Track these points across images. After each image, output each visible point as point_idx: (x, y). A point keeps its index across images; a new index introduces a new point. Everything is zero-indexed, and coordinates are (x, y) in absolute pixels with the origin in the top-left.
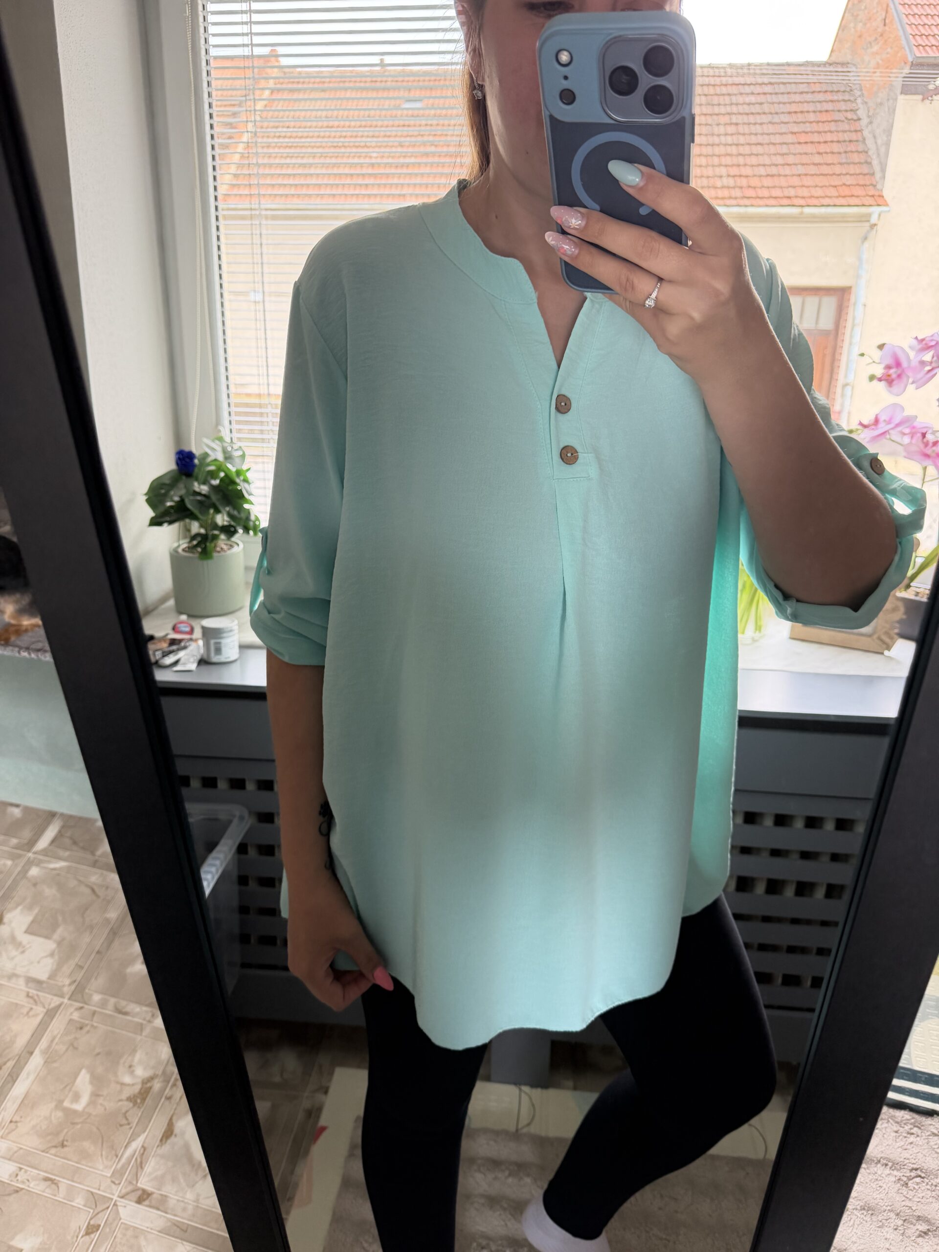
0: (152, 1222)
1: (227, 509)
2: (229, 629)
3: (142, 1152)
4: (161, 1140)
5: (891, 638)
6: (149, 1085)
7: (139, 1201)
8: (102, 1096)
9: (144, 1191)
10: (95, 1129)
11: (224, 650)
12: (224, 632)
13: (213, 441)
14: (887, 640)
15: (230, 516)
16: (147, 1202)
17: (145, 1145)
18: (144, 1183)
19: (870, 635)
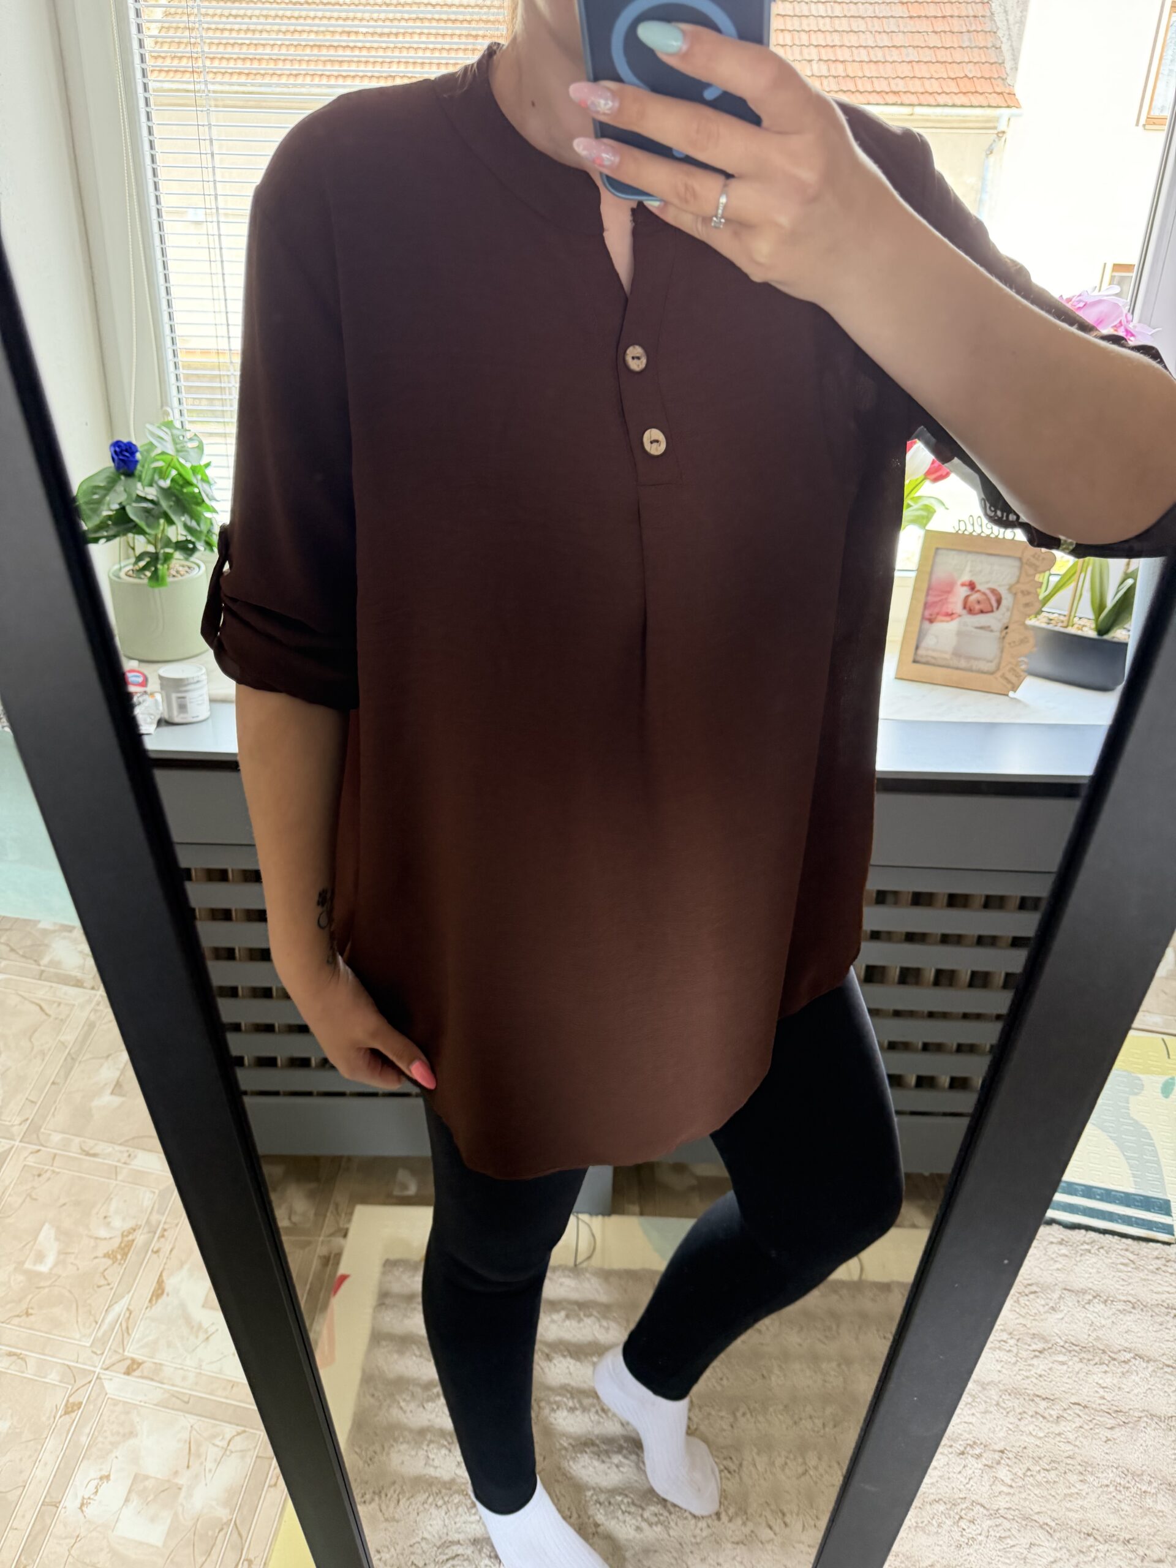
0: (145, 1395)
2: (195, 680)
3: (127, 1315)
4: (150, 1301)
5: (1018, 676)
6: (130, 1237)
7: (128, 1372)
8: (73, 1253)
9: (133, 1361)
10: (67, 1294)
11: (190, 706)
12: (188, 684)
13: (159, 427)
14: (1014, 679)
15: (188, 529)
16: (137, 1373)
17: (130, 1308)
18: (132, 1351)
19: (992, 673)
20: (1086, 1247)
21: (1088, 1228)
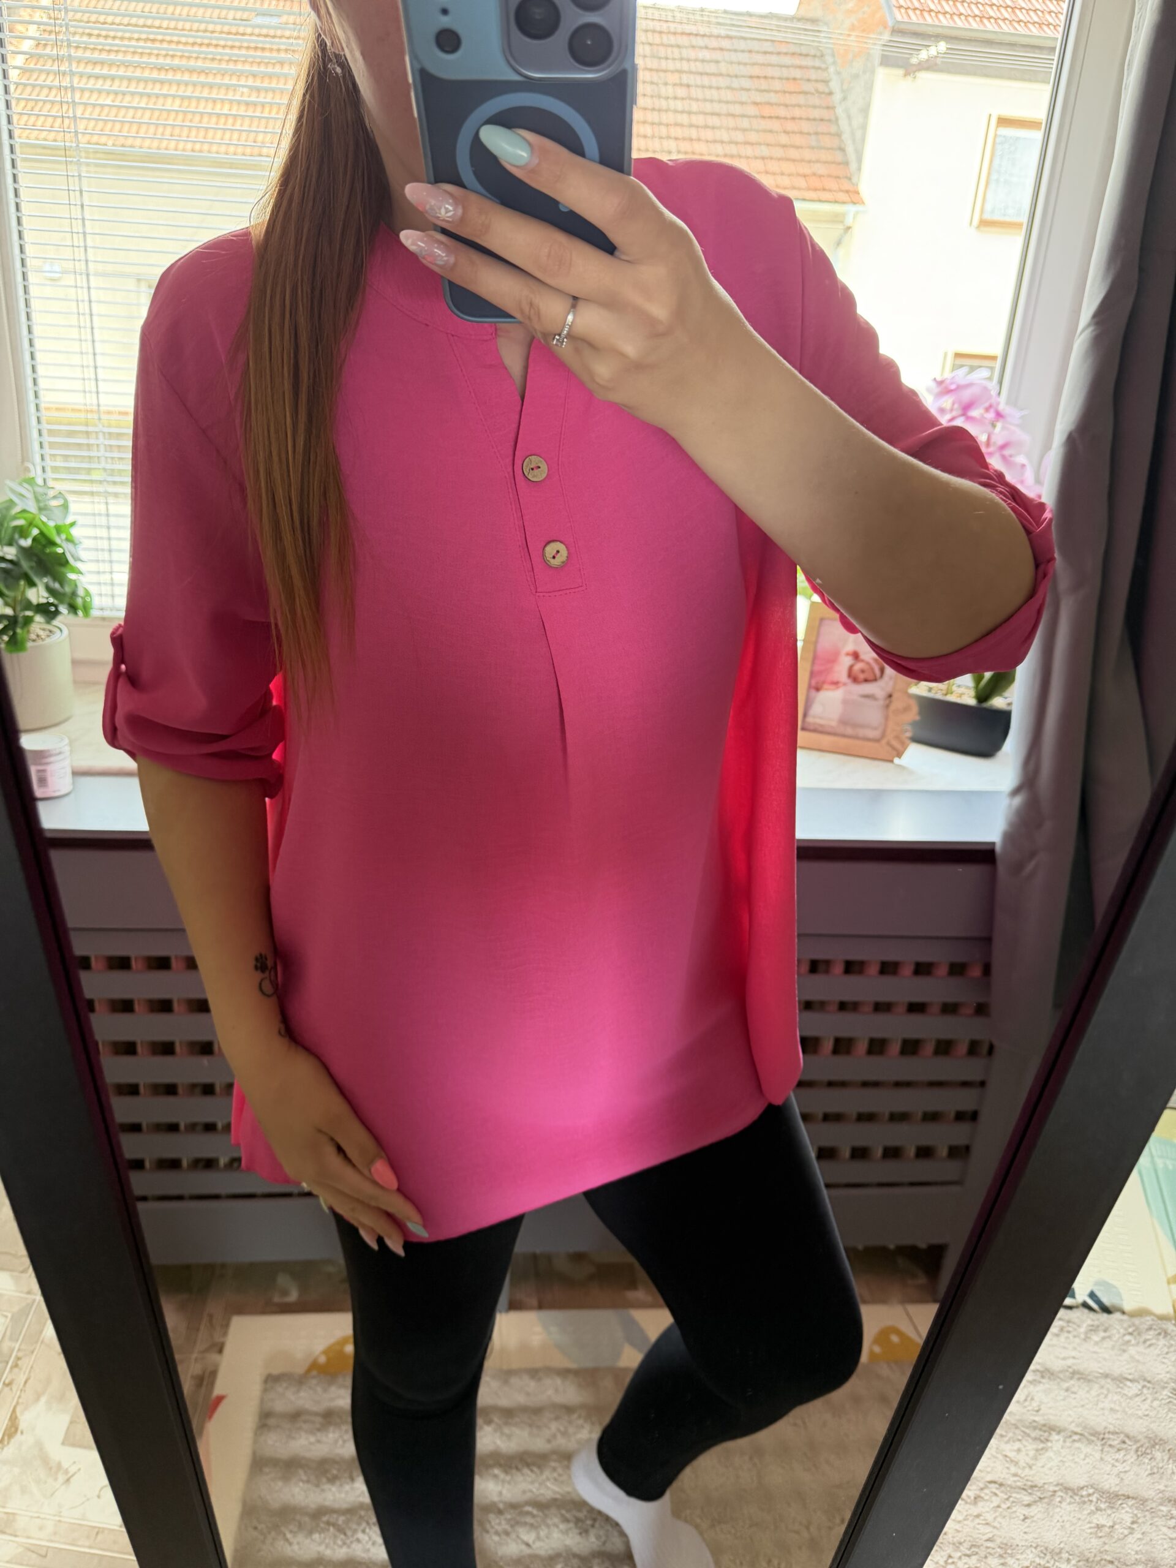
1: (45, 580)
2: (57, 751)
5: (902, 743)
11: (50, 780)
12: (51, 756)
13: (20, 484)
14: (898, 746)
15: (51, 591)
19: (877, 741)
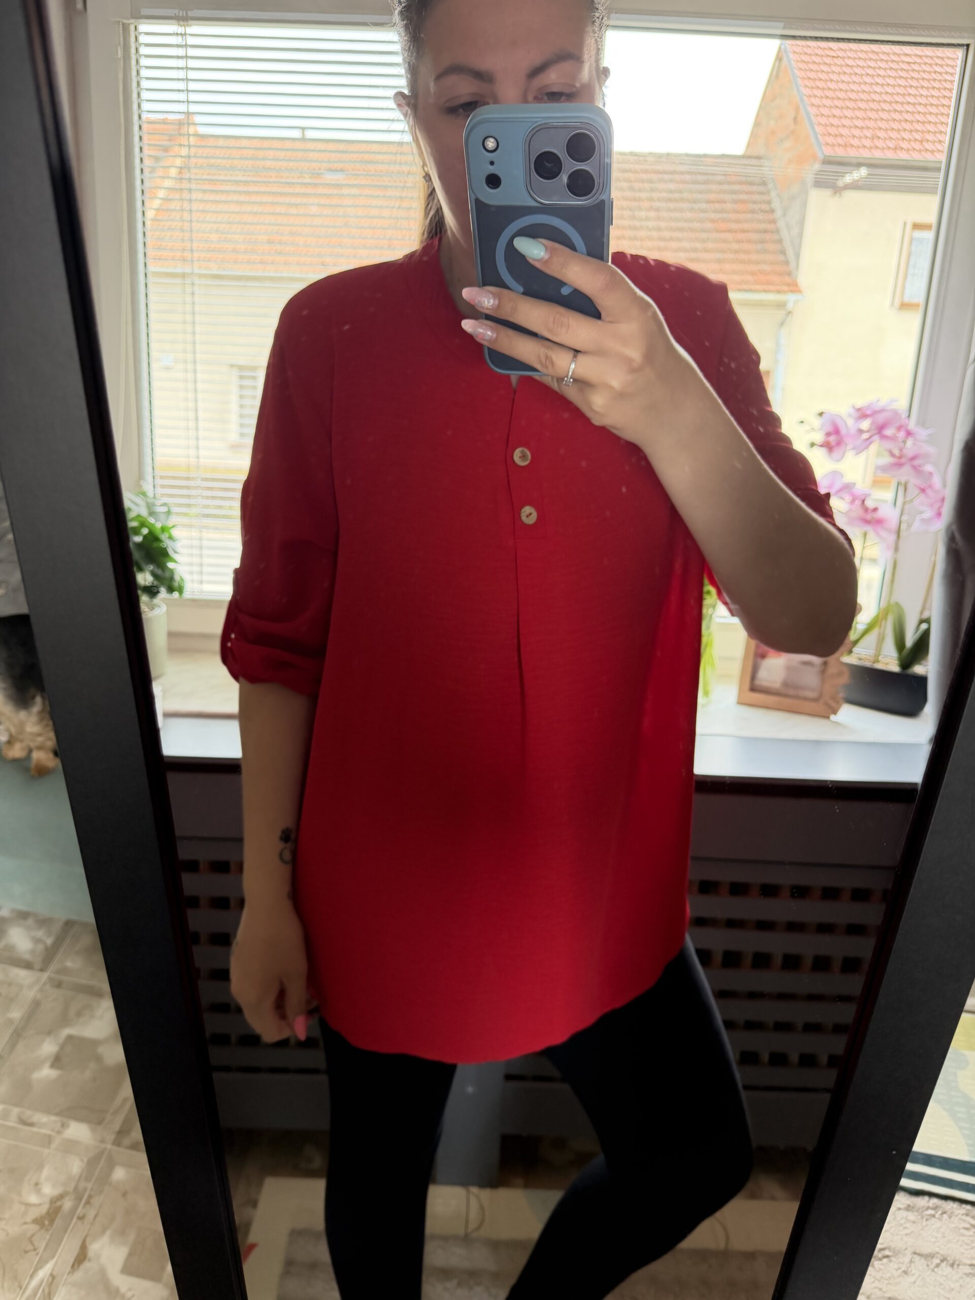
1: (151, 567)
3: (50, 1281)
4: (73, 1266)
6: (58, 1204)
8: (4, 1219)
13: (137, 495)
14: (833, 704)
15: (154, 574)
17: (54, 1273)
19: (816, 700)
20: (931, 1212)
21: (931, 1195)
